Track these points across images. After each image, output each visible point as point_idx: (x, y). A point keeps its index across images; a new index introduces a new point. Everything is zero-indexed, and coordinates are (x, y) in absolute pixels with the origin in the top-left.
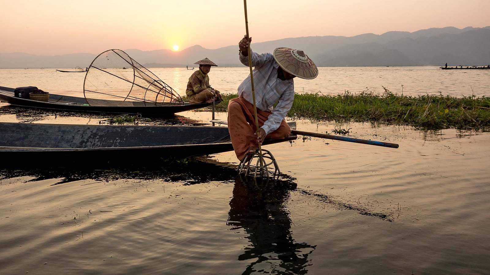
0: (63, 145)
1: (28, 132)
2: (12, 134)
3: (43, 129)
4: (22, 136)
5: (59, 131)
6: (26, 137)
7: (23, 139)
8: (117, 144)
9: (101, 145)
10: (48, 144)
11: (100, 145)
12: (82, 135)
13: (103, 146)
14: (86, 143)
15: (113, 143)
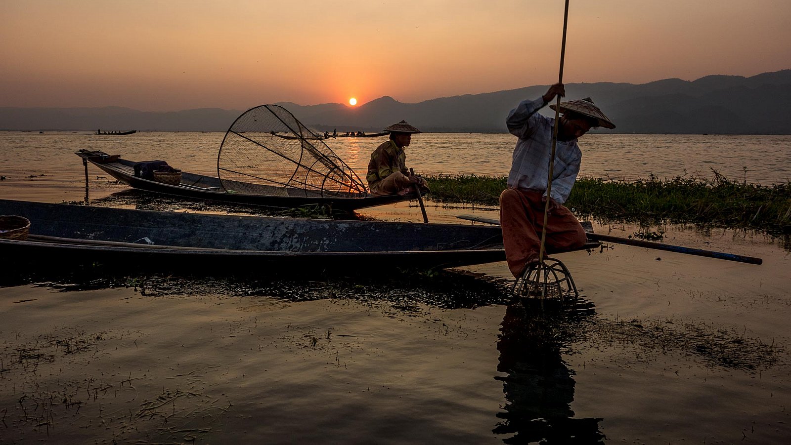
0: (246, 246)
1: (195, 226)
2: (172, 229)
3: (216, 222)
4: (187, 231)
5: (239, 226)
6: (193, 233)
7: (189, 235)
8: (325, 247)
9: (301, 247)
10: (225, 244)
11: (299, 248)
12: (274, 232)
13: (305, 249)
14: (279, 244)
15: (318, 245)
